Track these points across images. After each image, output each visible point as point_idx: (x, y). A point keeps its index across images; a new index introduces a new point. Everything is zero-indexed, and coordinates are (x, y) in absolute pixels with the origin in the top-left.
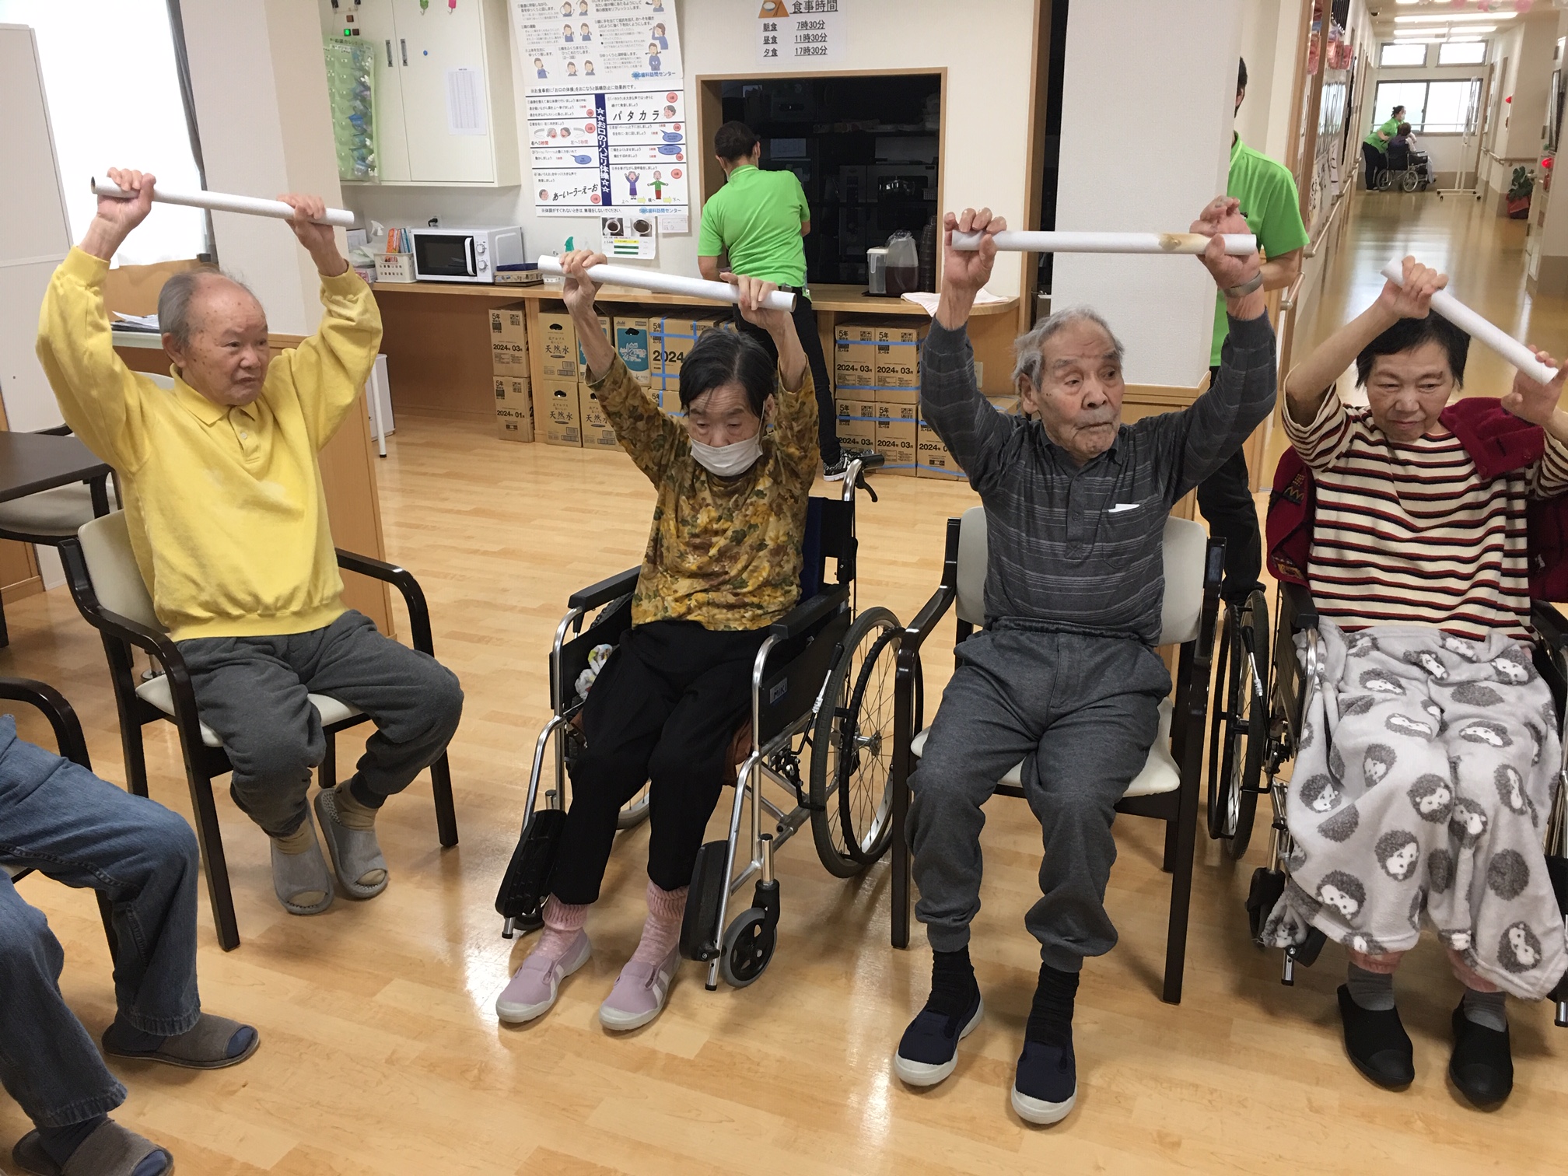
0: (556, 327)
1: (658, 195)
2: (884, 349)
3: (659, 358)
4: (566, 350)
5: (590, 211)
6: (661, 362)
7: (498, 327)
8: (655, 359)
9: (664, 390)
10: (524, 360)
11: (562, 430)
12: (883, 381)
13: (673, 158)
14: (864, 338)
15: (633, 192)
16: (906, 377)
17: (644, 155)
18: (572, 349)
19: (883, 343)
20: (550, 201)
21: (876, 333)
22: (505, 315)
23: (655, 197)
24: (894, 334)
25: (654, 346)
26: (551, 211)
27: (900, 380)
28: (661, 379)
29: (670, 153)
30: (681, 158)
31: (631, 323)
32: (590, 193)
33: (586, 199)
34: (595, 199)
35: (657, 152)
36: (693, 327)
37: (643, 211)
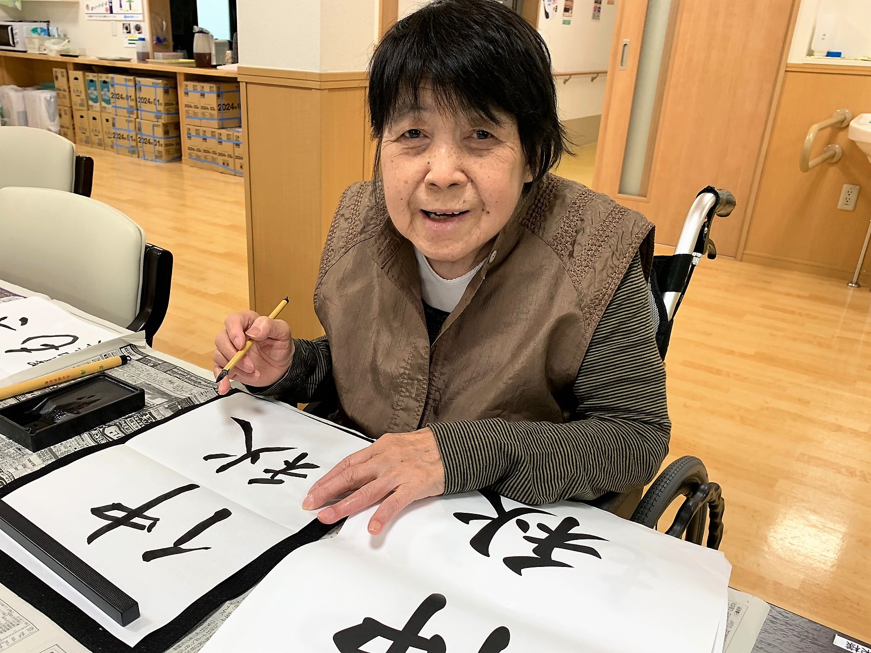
0: (76, 79)
1: (131, 9)
2: (203, 95)
3: (114, 97)
4: (81, 92)
5: (104, 17)
7: (57, 78)
9: (116, 115)
10: (68, 97)
11: (84, 137)
12: (203, 114)
14: (195, 90)
15: (121, 6)
16: (213, 112)
18: (83, 92)
19: (202, 92)
20: (90, 11)
21: (199, 85)
22: (58, 71)
23: (129, 9)
24: (207, 86)
25: (112, 90)
26: (90, 16)
27: (211, 114)
31: (104, 77)
32: (105, 7)
33: (102, 10)
34: (107, 10)
36: (126, 80)
37: (125, 17)
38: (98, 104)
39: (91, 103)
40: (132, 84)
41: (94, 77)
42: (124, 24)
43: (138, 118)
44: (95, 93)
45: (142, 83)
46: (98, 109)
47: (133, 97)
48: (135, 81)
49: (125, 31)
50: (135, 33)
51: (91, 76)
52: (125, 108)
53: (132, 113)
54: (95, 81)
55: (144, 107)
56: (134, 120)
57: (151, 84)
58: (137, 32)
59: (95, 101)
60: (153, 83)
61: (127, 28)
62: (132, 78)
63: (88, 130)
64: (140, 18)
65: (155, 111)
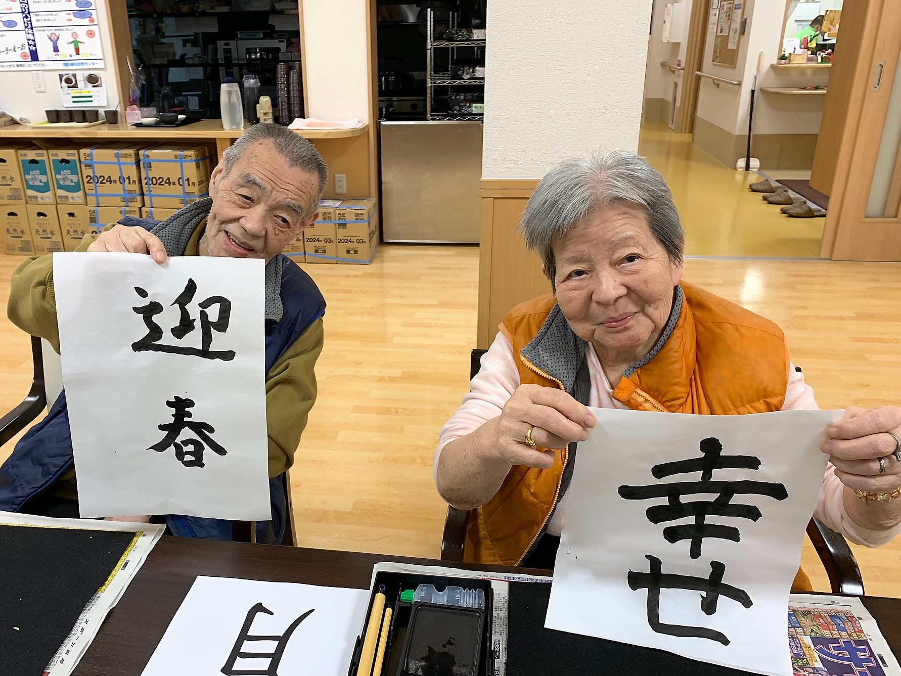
0: (1, 160)
1: (78, 53)
3: (91, 181)
4: (11, 179)
5: (21, 65)
6: (93, 184)
8: (88, 182)
9: (99, 206)
11: (17, 243)
13: (86, 21)
15: (56, 49)
17: (61, 19)
18: (17, 178)
23: (74, 53)
25: (85, 172)
28: (94, 198)
29: (83, 17)
30: (93, 21)
31: (63, 154)
32: (19, 51)
33: (16, 56)
34: (24, 55)
35: (71, 17)
36: (117, 156)
37: (66, 65)
38: (49, 194)
39: (30, 193)
40: (132, 160)
41: (42, 155)
42: (61, 76)
43: (144, 205)
44: (44, 178)
45: (151, 158)
46: (51, 200)
47: (134, 177)
48: (137, 155)
49: (64, 85)
50: (86, 86)
51: (31, 154)
52: (118, 195)
53: (132, 200)
54: (43, 161)
55: (156, 190)
56: (137, 210)
57: (173, 158)
58: (90, 85)
59: (44, 188)
60: (176, 156)
61: (68, 81)
62: (131, 151)
63: (27, 231)
64: (100, 64)
65: (182, 194)
